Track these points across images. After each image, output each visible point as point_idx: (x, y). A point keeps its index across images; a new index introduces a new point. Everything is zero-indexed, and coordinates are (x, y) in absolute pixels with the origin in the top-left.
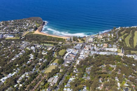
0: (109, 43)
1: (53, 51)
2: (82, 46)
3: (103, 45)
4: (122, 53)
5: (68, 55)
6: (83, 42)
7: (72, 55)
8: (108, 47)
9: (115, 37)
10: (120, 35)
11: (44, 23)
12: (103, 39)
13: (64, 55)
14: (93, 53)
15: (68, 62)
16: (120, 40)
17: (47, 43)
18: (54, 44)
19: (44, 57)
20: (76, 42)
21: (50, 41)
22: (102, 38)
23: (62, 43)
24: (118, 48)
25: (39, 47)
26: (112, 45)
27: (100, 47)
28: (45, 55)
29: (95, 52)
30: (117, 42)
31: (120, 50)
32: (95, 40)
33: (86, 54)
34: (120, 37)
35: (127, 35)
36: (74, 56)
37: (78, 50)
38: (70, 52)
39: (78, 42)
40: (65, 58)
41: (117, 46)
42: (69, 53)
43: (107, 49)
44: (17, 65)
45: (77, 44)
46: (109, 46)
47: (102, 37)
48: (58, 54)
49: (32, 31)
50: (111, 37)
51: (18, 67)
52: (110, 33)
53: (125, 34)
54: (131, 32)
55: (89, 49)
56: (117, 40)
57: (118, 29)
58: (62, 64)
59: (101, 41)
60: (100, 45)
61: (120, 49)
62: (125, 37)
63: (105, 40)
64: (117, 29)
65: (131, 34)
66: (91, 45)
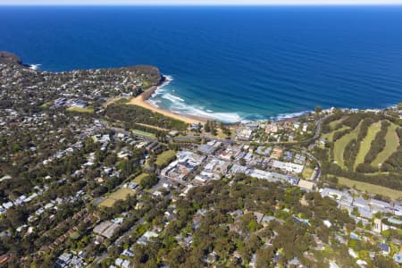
0: (288, 147)
1: (146, 153)
2: (218, 148)
3: (271, 152)
4: (314, 180)
5: (176, 167)
6: (226, 136)
7: (184, 167)
8: (281, 160)
9: (310, 132)
10: (326, 130)
11: (163, 80)
12: (276, 136)
13: (164, 166)
14: (237, 168)
15: (165, 186)
16: (322, 144)
17: (144, 129)
18: (159, 134)
19: (118, 163)
20: (208, 135)
21: (153, 125)
22: (275, 134)
23: (177, 135)
24: (308, 164)
25: (121, 138)
26: (295, 155)
27: (261, 155)
28: (123, 159)
29: (243, 169)
30: (311, 147)
31: (310, 170)
32: (257, 136)
33: (219, 169)
34: (324, 136)
35: (347, 132)
36: (189, 170)
37: (203, 158)
38: (183, 160)
39: (216, 135)
40: (163, 173)
41: (306, 159)
42: (179, 163)
43: (277, 164)
44: (48, 177)
45: (209, 141)
46: (286, 155)
47: (276, 130)
48: (152, 162)
49: (127, 98)
50: (298, 133)
51: (49, 181)
52: (302, 120)
53: (341, 127)
54: (360, 124)
55: (233, 158)
56: (313, 142)
57: (327, 113)
58: (150, 187)
59: (271, 140)
60: (263, 150)
61: (313, 168)
62: (339, 136)
63: (282, 139)
64: (324, 111)
65: (358, 128)
66: (240, 147)
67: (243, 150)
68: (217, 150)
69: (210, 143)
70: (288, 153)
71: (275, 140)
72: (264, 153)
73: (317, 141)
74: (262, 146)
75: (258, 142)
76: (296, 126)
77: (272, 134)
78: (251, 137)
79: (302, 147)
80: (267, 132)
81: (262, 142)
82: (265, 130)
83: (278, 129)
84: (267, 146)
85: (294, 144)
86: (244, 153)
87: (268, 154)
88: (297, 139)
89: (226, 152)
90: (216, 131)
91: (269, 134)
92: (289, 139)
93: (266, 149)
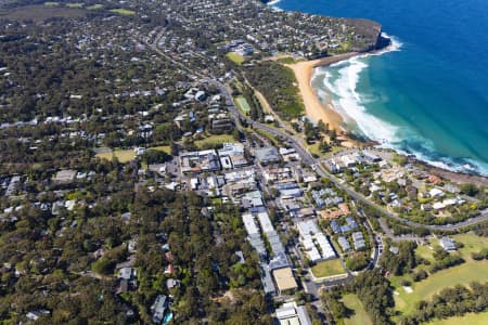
5: (202, 156)
6: (318, 152)
8: (323, 226)
9: (444, 215)
23: (270, 122)
29: (256, 203)
30: (407, 238)
39: (312, 143)
46: (343, 223)
49: (297, 59)
56: (424, 233)
60: (326, 197)
67: (302, 180)
68: (277, 162)
69: (283, 151)
70: (351, 223)
71: (367, 193)
72: (319, 201)
73: (433, 237)
74: (336, 190)
75: (342, 181)
76: (434, 192)
77: (378, 182)
78: (342, 170)
79: (390, 227)
80: (376, 175)
81: (346, 185)
82: (378, 171)
83: (396, 180)
84: (341, 193)
85: (384, 215)
86: (300, 185)
87: (324, 204)
88: (402, 211)
89: (280, 170)
90: (319, 138)
91: (372, 180)
92: (389, 205)
93: (333, 197)
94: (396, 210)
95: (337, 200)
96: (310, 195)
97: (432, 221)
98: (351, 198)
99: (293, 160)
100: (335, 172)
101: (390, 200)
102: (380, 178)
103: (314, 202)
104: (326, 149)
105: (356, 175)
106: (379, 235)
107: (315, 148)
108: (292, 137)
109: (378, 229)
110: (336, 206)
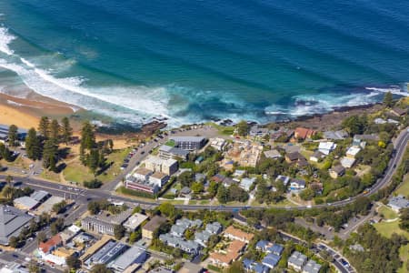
22: (249, 172)
26: (289, 254)
27: (177, 254)
30: (353, 227)
32: (188, 180)
39: (59, 168)
46: (258, 257)
59: (230, 195)
60: (189, 235)
63: (263, 194)
67: (121, 231)
68: (40, 227)
69: (23, 204)
70: (267, 248)
71: (244, 197)
72: (187, 246)
73: (378, 206)
74: (194, 217)
75: (187, 200)
76: (325, 147)
77: (238, 173)
78: (168, 183)
79: (321, 224)
80: (225, 164)
81: (198, 203)
82: (221, 158)
83: (263, 156)
84: (208, 217)
85: (299, 213)
86: (123, 241)
87: (200, 248)
88: (314, 194)
89: (64, 236)
90: (64, 154)
91: (229, 174)
92: (288, 196)
93: (202, 228)
94: (305, 197)
95: (211, 230)
96: (164, 247)
97: (359, 185)
98: (229, 216)
99: (62, 209)
100: (160, 193)
101: (285, 189)
102: (236, 165)
103: (182, 253)
104: (99, 164)
105: (199, 177)
106: (319, 242)
107: (76, 173)
108: (7, 173)
109: (311, 235)
110: (220, 239)
